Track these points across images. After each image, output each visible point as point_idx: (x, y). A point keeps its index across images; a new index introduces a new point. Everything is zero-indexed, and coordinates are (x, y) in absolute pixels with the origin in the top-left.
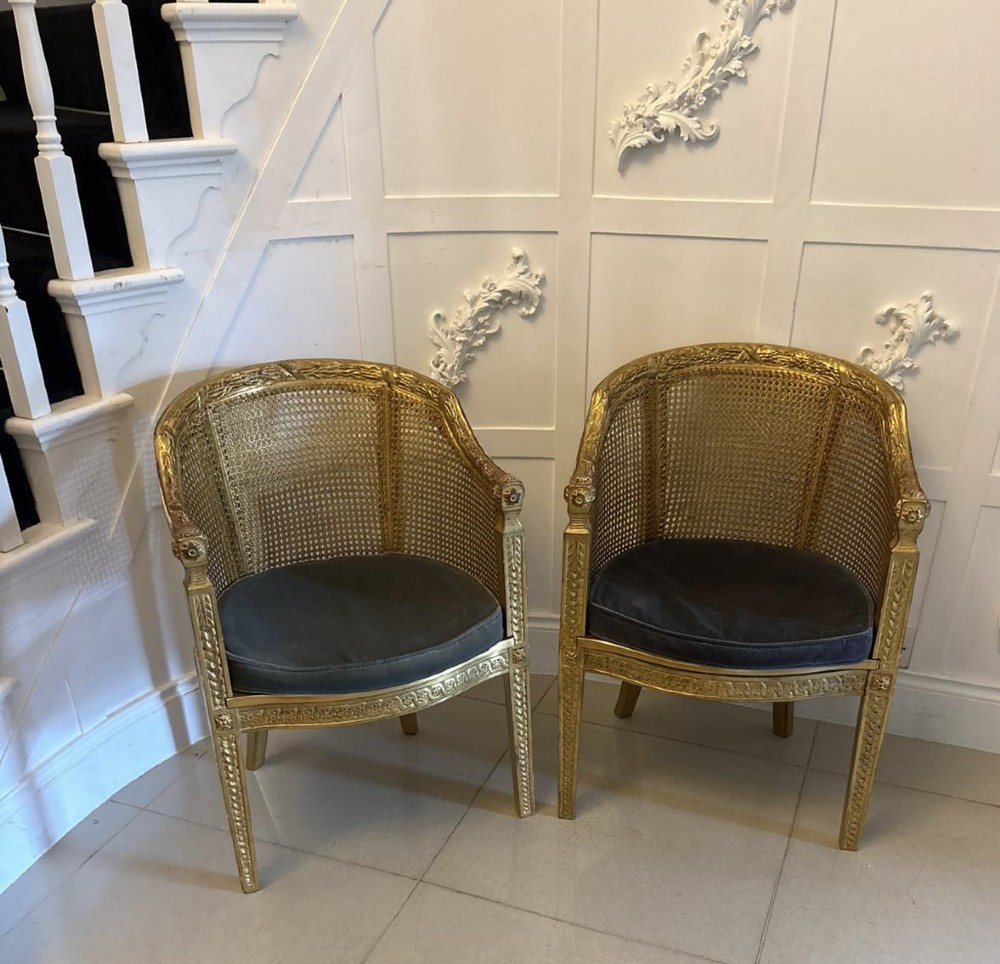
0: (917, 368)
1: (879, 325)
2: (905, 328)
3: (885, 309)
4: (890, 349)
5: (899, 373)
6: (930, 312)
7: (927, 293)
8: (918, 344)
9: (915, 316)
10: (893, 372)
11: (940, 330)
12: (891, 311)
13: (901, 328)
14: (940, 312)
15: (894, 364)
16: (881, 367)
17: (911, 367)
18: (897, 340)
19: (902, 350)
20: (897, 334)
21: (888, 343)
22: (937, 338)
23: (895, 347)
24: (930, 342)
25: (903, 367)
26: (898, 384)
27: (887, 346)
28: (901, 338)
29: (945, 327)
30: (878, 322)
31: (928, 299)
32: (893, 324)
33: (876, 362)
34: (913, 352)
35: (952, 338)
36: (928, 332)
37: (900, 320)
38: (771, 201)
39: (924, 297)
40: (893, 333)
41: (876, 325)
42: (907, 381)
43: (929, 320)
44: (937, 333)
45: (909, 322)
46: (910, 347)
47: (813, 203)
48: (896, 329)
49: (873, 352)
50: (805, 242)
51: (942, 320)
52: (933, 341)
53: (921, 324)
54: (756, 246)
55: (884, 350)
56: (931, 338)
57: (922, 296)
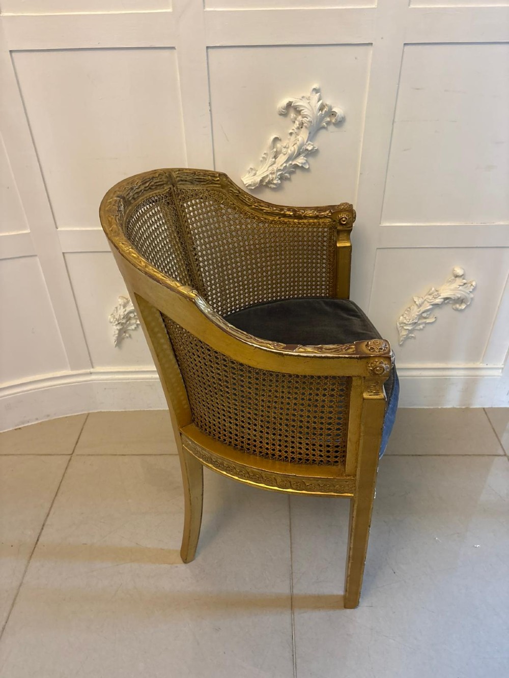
0: (317, 150)
1: (281, 117)
2: (303, 117)
3: (284, 102)
4: (293, 136)
5: (304, 155)
6: (321, 102)
7: (315, 86)
8: (316, 129)
9: (310, 106)
10: (299, 154)
11: (330, 116)
12: (289, 105)
13: (300, 118)
14: (328, 102)
15: (300, 148)
16: (289, 152)
17: (312, 150)
18: (298, 128)
19: (303, 136)
20: (297, 123)
21: (291, 131)
22: (328, 123)
23: (297, 134)
24: (324, 128)
25: (307, 150)
26: (305, 164)
27: (291, 134)
28: (301, 125)
29: (333, 114)
30: (281, 115)
31: (316, 91)
32: (292, 115)
33: (285, 147)
34: (312, 137)
35: (340, 123)
36: (321, 119)
37: (298, 111)
38: (170, 10)
39: (314, 89)
40: (294, 122)
42: (311, 160)
43: (321, 109)
44: (328, 119)
45: (305, 112)
46: (310, 133)
47: (208, 9)
48: (296, 119)
49: (280, 140)
50: (208, 48)
51: (330, 108)
52: (326, 126)
53: (315, 113)
54: (166, 53)
55: (289, 137)
56: (324, 124)
57: (312, 89)
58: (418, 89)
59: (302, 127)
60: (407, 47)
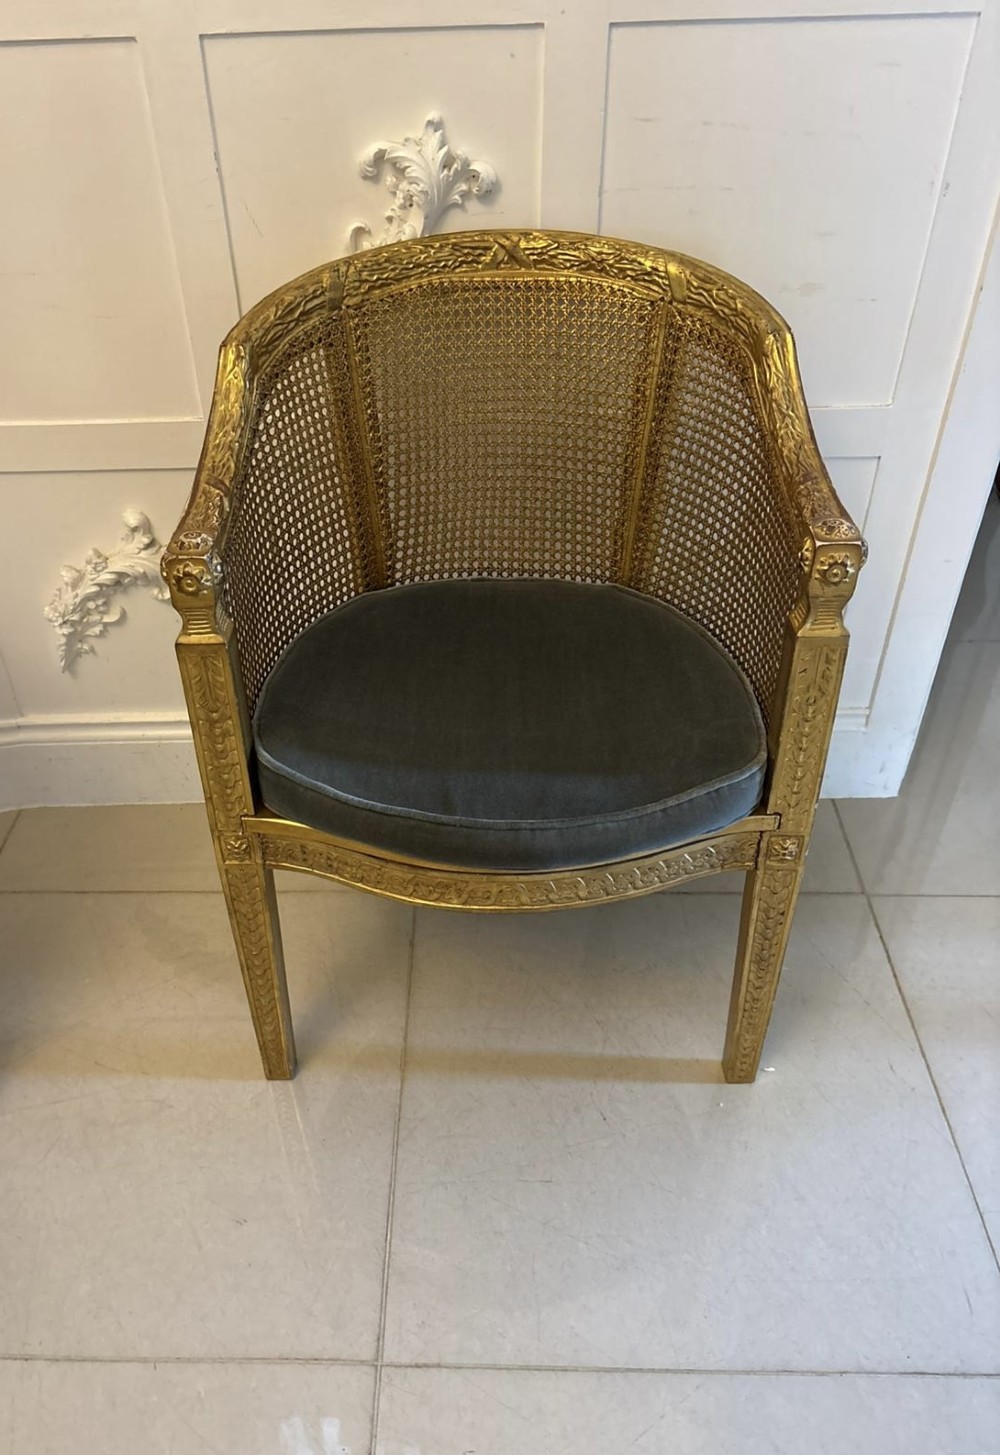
1: (368, 183)
2: (411, 183)
3: (369, 152)
4: (395, 223)
6: (445, 149)
7: (433, 115)
8: (439, 209)
9: (423, 159)
11: (467, 180)
12: (380, 158)
13: (404, 185)
14: (462, 150)
18: (403, 207)
19: (415, 223)
20: (400, 195)
21: (389, 213)
22: (465, 195)
23: (403, 221)
24: (455, 205)
27: (390, 219)
28: (408, 203)
29: (475, 176)
30: (365, 178)
31: (435, 126)
32: (389, 179)
34: (433, 225)
35: (489, 194)
36: (450, 185)
37: (401, 172)
39: (430, 123)
40: (395, 194)
41: (361, 180)
43: (447, 164)
44: (464, 187)
45: (414, 171)
46: (426, 218)
48: (396, 186)
49: (369, 232)
50: (202, 37)
51: (466, 164)
52: (460, 202)
53: (434, 173)
54: (118, 50)
55: (387, 225)
56: (457, 197)
57: (425, 122)
58: (646, 120)
59: (411, 205)
60: (617, 32)
